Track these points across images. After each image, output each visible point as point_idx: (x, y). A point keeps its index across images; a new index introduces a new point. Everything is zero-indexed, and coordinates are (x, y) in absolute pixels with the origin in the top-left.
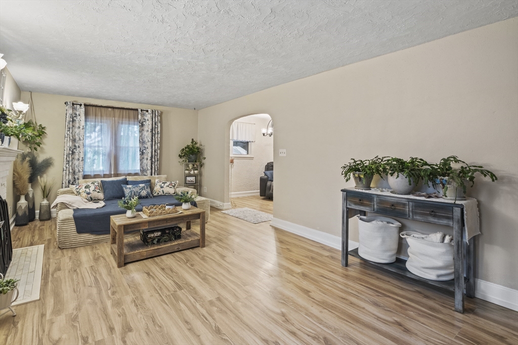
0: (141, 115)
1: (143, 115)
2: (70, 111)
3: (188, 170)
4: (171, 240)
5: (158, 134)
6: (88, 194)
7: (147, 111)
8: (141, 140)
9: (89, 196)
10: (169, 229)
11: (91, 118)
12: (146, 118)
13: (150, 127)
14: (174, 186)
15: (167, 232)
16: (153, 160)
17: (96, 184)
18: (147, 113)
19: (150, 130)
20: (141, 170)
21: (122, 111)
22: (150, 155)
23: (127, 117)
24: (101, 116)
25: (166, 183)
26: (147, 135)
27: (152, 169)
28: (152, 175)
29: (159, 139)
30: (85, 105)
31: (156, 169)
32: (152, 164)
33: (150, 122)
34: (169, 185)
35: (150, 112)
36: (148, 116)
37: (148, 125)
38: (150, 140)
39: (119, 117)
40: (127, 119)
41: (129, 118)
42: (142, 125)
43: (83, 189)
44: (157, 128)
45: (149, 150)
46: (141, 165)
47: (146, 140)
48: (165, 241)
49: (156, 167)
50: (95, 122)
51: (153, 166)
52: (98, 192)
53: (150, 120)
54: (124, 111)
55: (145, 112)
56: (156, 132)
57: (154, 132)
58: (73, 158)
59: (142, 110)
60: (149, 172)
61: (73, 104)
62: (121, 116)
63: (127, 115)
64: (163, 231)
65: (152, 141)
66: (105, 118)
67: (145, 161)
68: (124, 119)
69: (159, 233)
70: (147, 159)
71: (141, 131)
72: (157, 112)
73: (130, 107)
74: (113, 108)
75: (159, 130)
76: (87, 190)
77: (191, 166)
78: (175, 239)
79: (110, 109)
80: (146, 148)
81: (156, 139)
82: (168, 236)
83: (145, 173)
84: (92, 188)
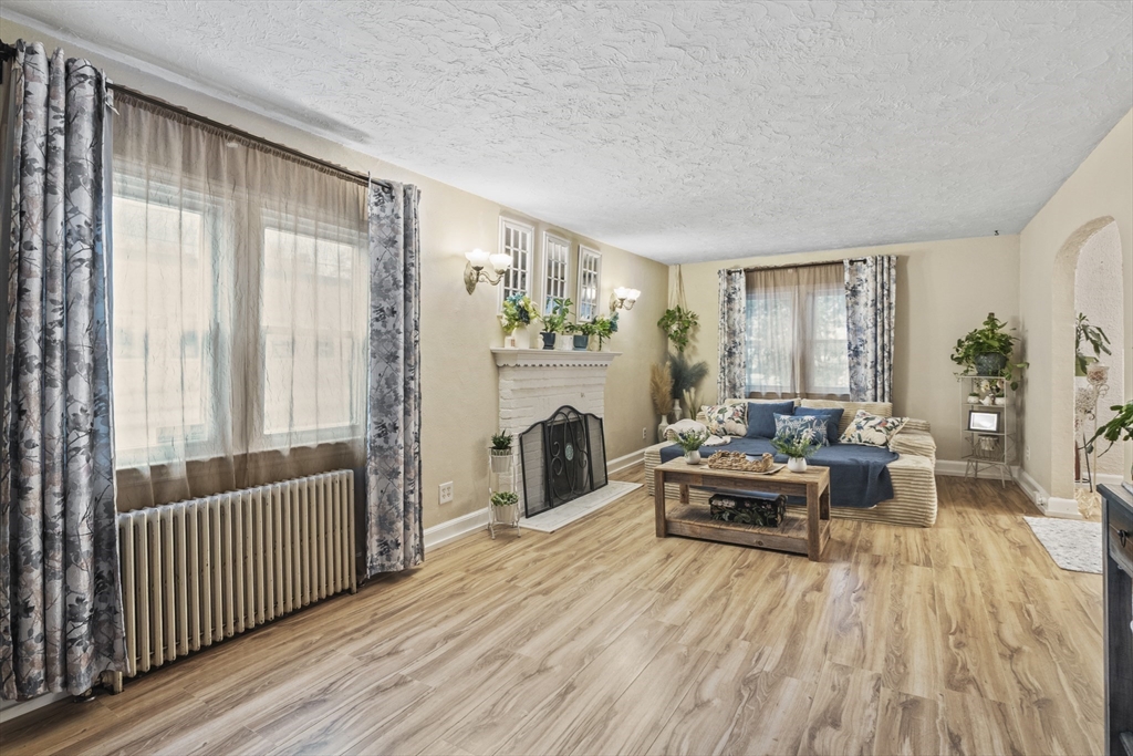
0: (851, 272)
1: (854, 272)
2: (725, 285)
3: (974, 395)
4: (755, 524)
5: (890, 308)
6: (721, 422)
7: (865, 261)
8: (851, 326)
9: (721, 426)
10: (752, 501)
11: (759, 292)
12: (863, 277)
13: (871, 295)
14: (889, 430)
15: (748, 505)
16: (879, 368)
17: (738, 408)
18: (864, 266)
19: (870, 303)
20: (851, 389)
21: (812, 269)
22: (870, 357)
23: (823, 280)
24: (775, 286)
25: (873, 419)
26: (865, 313)
27: (875, 387)
28: (876, 400)
29: (893, 320)
30: (747, 271)
31: (887, 389)
32: (876, 376)
33: (870, 285)
34: (879, 424)
35: (869, 262)
36: (866, 273)
37: (867, 293)
38: (870, 325)
39: (808, 283)
40: (823, 285)
41: (827, 282)
42: (854, 292)
43: (716, 414)
44: (889, 295)
45: (870, 346)
46: (852, 377)
47: (862, 323)
48: (744, 522)
49: (886, 383)
50: (766, 298)
51: (879, 382)
52: (738, 422)
53: (871, 279)
54: (817, 269)
55: (859, 264)
56: (886, 305)
57: (879, 306)
58: (732, 363)
59: (851, 262)
60: (870, 393)
61: (729, 273)
62: (812, 280)
63: (823, 275)
64: (740, 501)
65: (876, 326)
66: (782, 288)
67: (862, 370)
68: (817, 285)
69: (732, 504)
70: (866, 366)
71: (852, 307)
72: (886, 260)
73: (829, 259)
74: (796, 267)
75: (893, 300)
76: (721, 416)
77: (985, 384)
78: (765, 525)
79: (790, 271)
80: (864, 342)
81: (886, 321)
82: (748, 513)
83: (863, 396)
84: (729, 413)
